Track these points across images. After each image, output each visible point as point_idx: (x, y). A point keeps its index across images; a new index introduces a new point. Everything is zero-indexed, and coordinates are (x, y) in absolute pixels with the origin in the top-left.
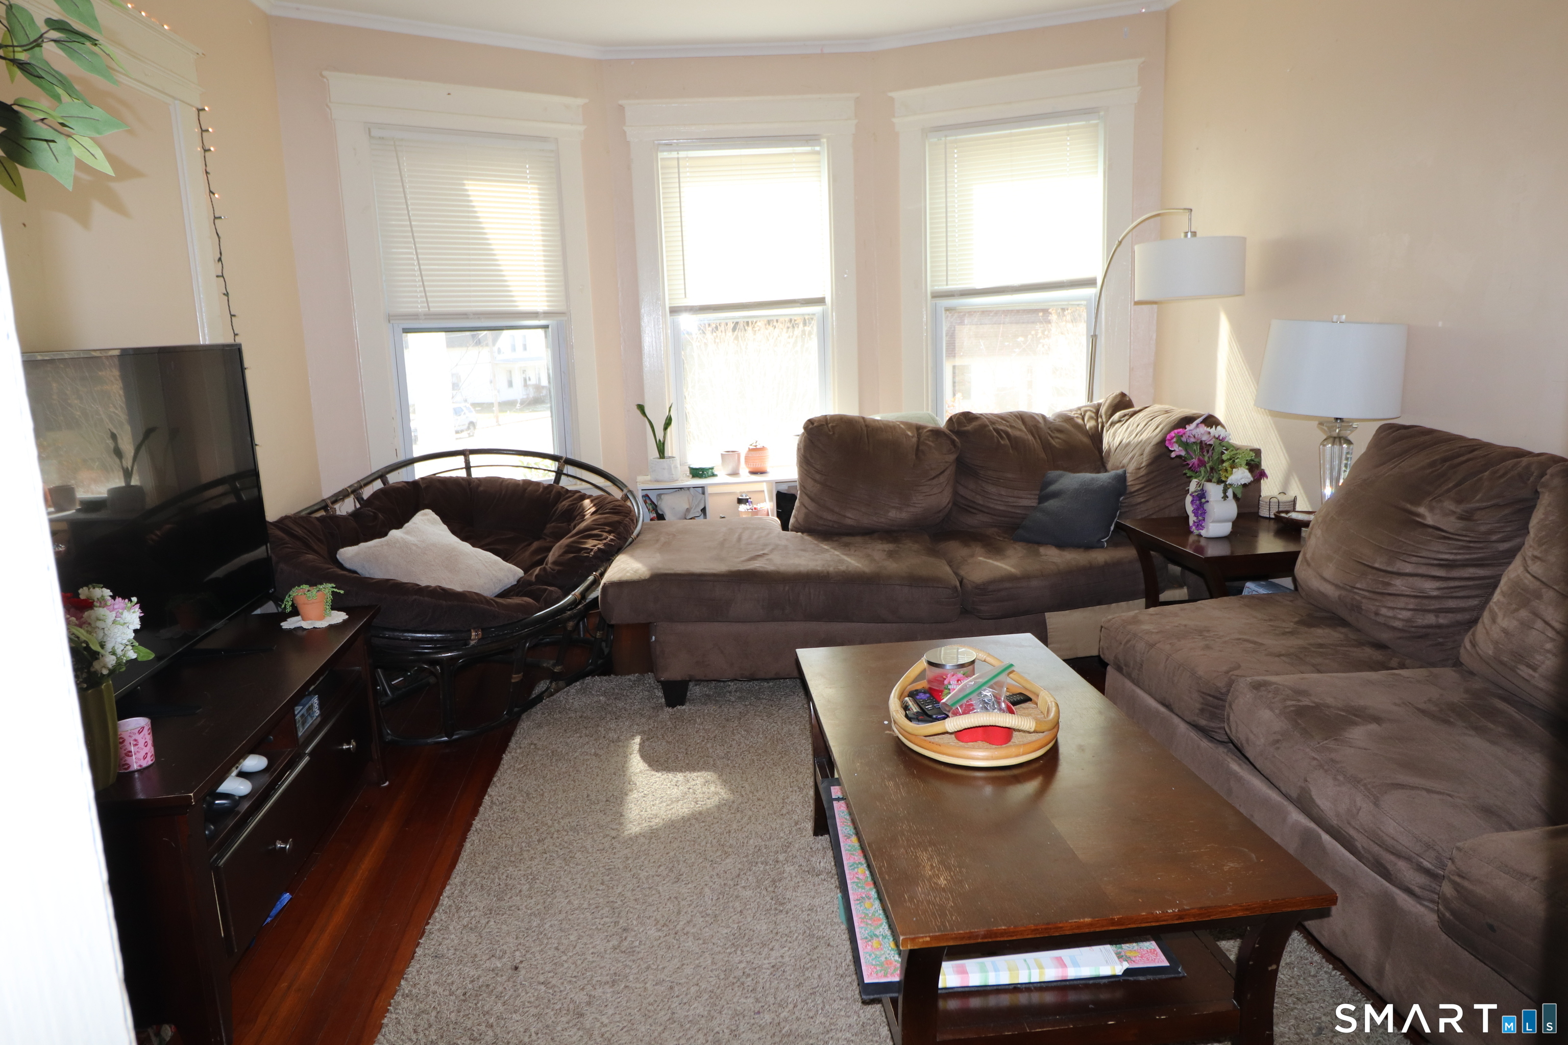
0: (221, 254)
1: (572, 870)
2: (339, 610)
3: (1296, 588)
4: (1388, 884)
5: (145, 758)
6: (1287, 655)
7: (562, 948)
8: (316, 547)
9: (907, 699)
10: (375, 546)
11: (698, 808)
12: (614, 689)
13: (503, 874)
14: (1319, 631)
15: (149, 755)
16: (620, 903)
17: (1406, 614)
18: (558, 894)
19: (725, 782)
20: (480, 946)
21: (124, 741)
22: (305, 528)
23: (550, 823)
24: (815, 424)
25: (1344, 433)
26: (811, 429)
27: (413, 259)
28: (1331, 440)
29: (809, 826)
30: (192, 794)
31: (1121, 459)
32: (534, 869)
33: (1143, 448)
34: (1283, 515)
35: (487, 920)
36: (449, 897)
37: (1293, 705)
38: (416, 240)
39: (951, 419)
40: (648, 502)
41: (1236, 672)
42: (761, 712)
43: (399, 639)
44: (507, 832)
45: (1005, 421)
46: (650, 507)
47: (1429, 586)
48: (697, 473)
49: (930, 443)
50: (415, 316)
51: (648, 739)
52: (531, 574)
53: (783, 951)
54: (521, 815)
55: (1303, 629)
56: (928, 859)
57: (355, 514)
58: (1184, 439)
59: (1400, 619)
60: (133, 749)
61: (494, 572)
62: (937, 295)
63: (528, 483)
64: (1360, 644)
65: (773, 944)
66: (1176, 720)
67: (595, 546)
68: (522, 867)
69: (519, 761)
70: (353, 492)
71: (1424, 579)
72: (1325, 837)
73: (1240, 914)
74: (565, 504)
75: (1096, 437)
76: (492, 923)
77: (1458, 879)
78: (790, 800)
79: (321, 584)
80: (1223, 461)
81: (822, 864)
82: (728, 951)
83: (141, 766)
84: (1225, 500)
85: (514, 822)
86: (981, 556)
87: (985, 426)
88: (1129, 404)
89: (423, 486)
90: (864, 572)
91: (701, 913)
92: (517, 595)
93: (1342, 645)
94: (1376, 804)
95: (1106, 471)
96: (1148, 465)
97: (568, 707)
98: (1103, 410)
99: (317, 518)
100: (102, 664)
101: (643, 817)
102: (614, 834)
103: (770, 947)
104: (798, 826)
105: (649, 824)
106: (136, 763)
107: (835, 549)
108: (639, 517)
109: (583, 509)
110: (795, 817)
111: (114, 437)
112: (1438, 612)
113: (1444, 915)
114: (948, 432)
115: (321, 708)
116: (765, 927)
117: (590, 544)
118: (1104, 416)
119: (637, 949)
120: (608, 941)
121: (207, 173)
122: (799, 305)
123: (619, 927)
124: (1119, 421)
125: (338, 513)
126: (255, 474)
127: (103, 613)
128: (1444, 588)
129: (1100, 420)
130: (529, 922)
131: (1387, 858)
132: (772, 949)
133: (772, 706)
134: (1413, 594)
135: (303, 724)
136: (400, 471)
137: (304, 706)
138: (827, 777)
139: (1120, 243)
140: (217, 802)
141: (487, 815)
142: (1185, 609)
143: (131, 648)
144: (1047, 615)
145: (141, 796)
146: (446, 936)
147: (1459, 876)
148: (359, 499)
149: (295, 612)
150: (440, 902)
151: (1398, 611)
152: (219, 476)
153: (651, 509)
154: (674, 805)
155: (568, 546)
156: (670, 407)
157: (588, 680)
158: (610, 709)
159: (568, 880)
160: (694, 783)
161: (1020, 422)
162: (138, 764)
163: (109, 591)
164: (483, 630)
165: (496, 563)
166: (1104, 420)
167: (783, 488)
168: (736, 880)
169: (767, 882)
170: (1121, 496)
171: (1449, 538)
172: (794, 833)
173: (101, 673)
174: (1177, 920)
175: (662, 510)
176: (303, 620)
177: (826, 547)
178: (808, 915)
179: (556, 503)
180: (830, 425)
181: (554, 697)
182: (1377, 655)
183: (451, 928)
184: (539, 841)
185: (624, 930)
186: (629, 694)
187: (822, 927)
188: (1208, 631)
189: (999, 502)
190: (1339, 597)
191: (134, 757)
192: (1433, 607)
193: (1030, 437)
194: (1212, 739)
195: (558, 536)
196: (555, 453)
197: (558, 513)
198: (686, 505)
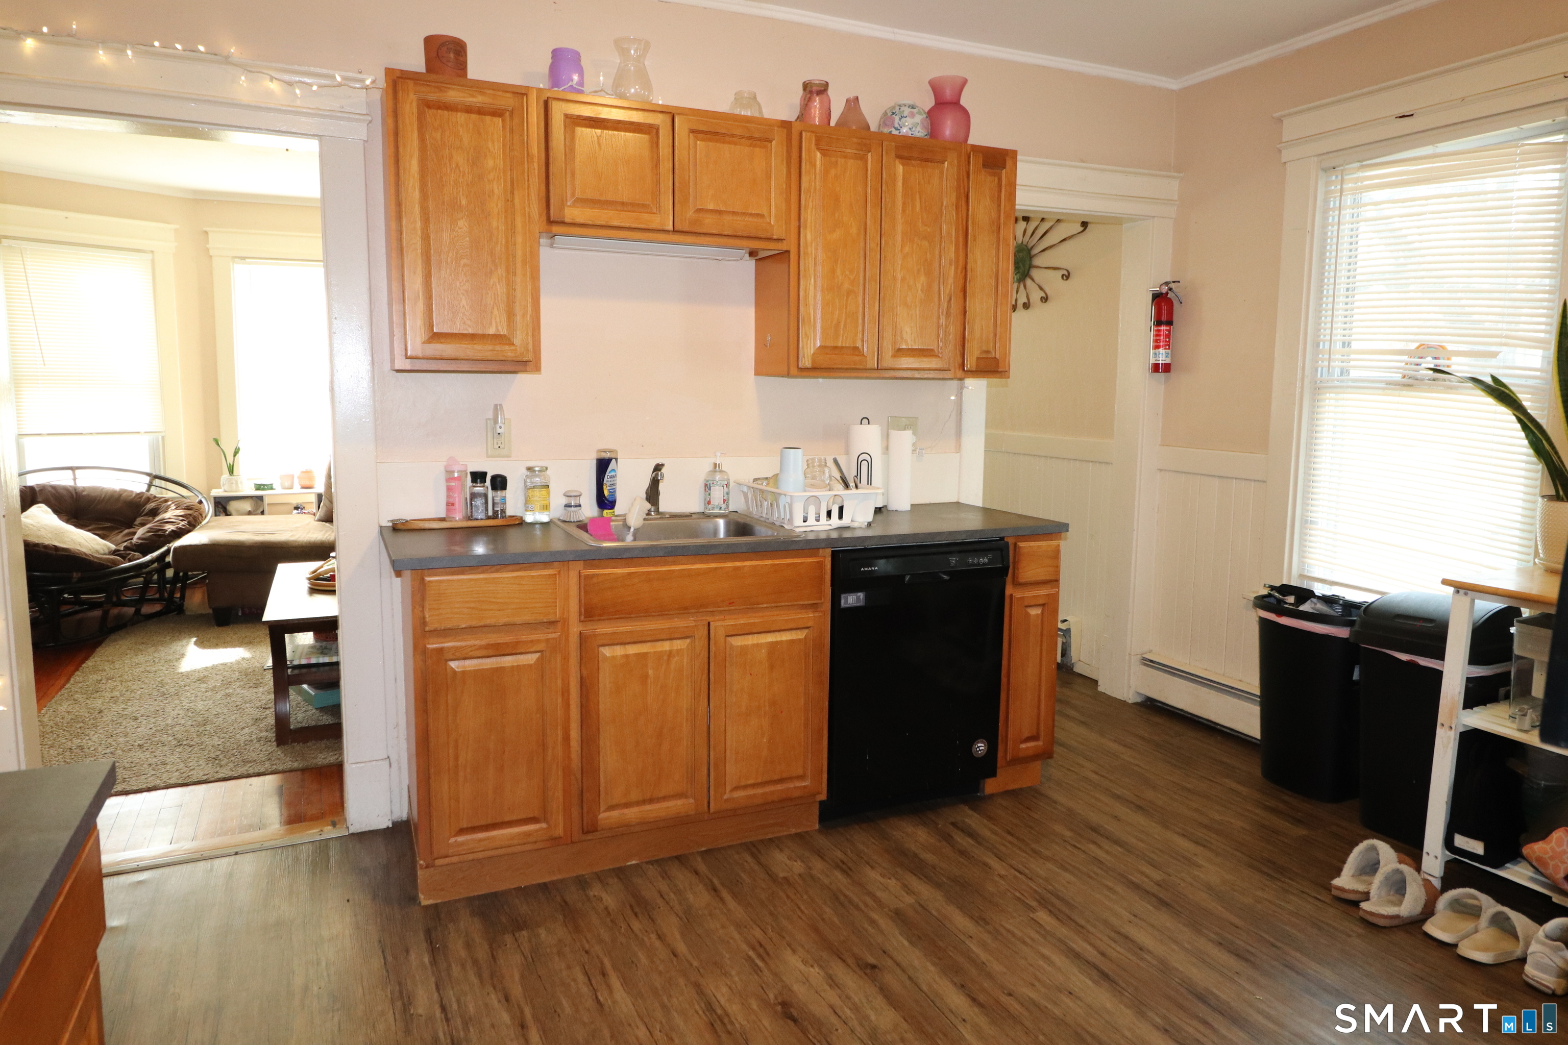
7: (129, 705)
11: (224, 661)
13: (94, 687)
23: (127, 670)
27: (33, 330)
32: (115, 685)
36: (61, 696)
40: (218, 505)
44: (98, 675)
46: (219, 508)
48: (259, 487)
52: (121, 546)
54: (108, 669)
61: (94, 544)
63: (123, 491)
67: (171, 528)
68: (107, 685)
69: (108, 651)
74: (151, 505)
85: (102, 671)
92: (110, 556)
102: (167, 672)
108: (208, 513)
109: (166, 508)
117: (168, 527)
120: (156, 701)
141: (84, 670)
150: (55, 698)
153: (222, 510)
155: (150, 528)
156: (238, 442)
159: (136, 687)
160: (226, 653)
164: (81, 572)
165: (94, 539)
175: (228, 510)
179: (146, 504)
184: (119, 676)
186: (191, 622)
195: (143, 525)
196: (148, 471)
197: (146, 511)
198: (249, 509)
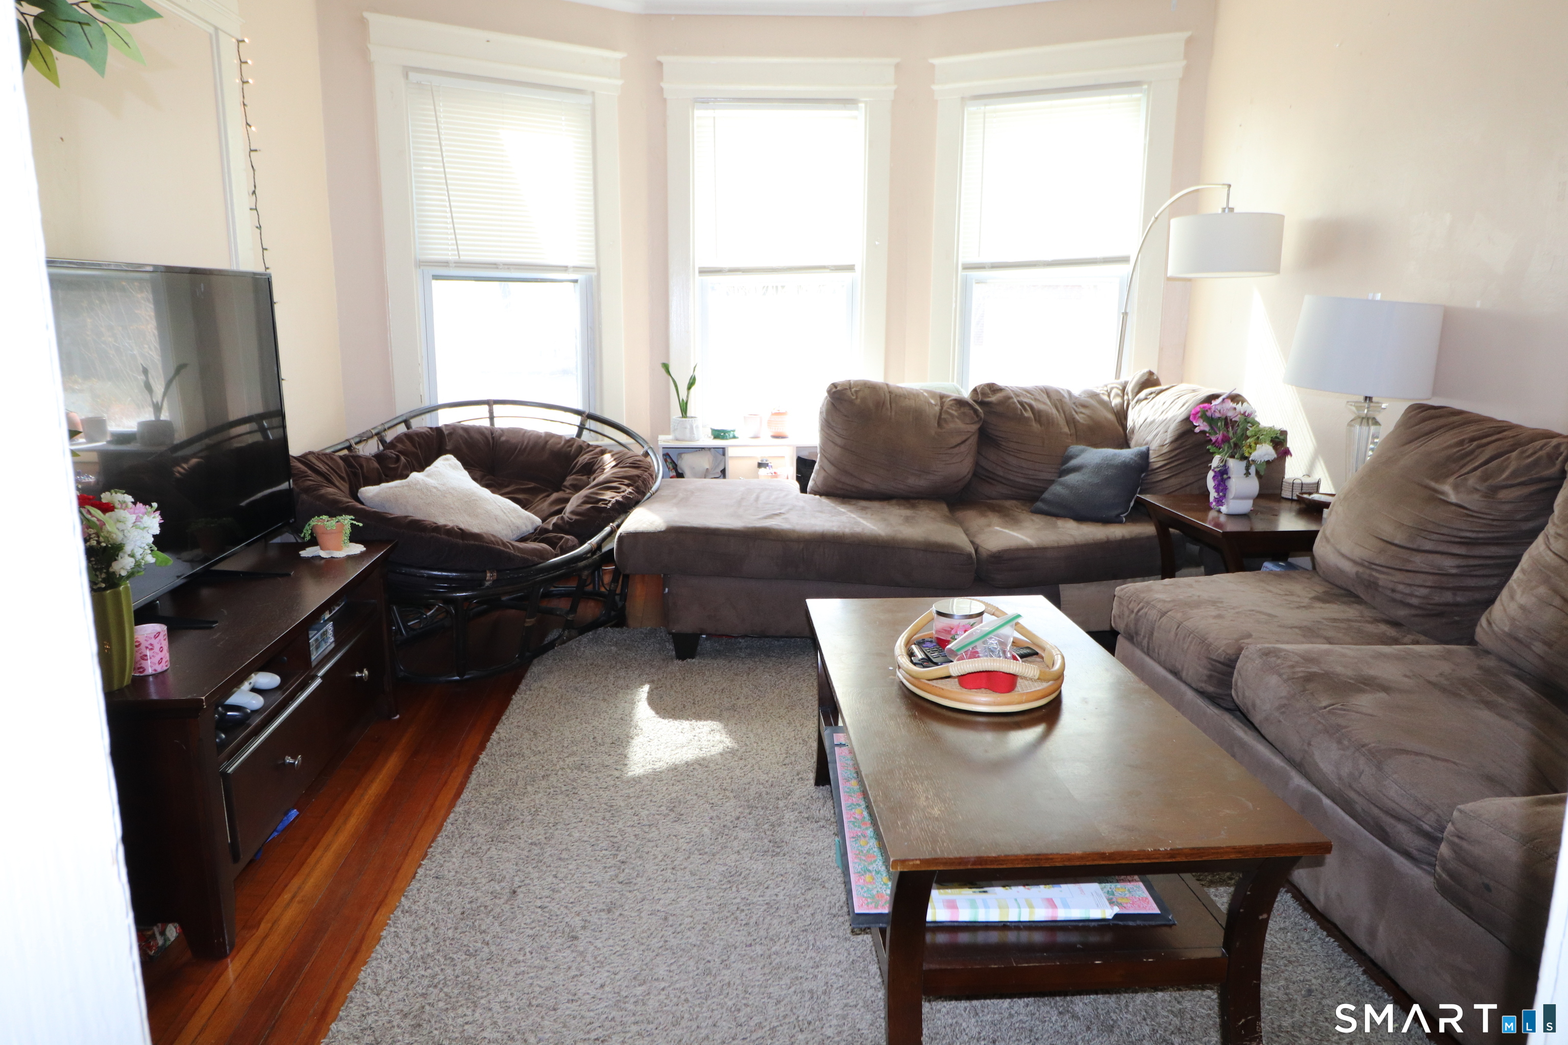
0: (255, 187)
1: (575, 805)
2: (357, 542)
3: (1314, 568)
4: (1386, 848)
5: (160, 663)
6: (1300, 628)
7: (560, 876)
8: (338, 484)
9: (913, 646)
10: (396, 487)
11: (701, 754)
12: (625, 640)
13: (506, 805)
14: (1334, 607)
15: (164, 660)
16: (620, 837)
17: (1423, 591)
18: (559, 827)
19: (730, 733)
20: (481, 870)
21: (140, 645)
22: (328, 465)
23: (555, 760)
24: (838, 388)
25: (1371, 414)
26: (835, 392)
27: (445, 206)
28: (1359, 420)
29: (812, 776)
30: (203, 698)
31: (1144, 436)
32: (537, 802)
33: (1168, 426)
34: (1306, 496)
35: (488, 847)
36: (452, 824)
37: (1302, 671)
38: (449, 187)
39: (975, 390)
40: (669, 460)
41: (1246, 641)
42: (770, 668)
43: (415, 576)
44: (513, 766)
45: (1030, 394)
46: (671, 466)
47: (1448, 564)
48: (718, 434)
49: (953, 412)
50: (446, 264)
51: (657, 688)
52: (549, 523)
53: (778, 890)
54: (527, 752)
55: (1318, 605)
56: (924, 792)
57: (378, 457)
58: (1209, 414)
59: (1417, 596)
60: (148, 653)
61: (512, 519)
62: (967, 267)
63: (550, 436)
64: (1376, 621)
65: (769, 882)
66: (1183, 687)
67: (613, 498)
68: (526, 800)
69: (528, 702)
70: (377, 434)
71: (1443, 557)
72: (1326, 801)
73: (1233, 856)
74: (584, 458)
75: (1121, 415)
76: (493, 849)
77: (1456, 840)
78: (793, 751)
79: (341, 515)
80: (1248, 437)
81: (822, 812)
82: (724, 887)
83: (155, 670)
84: (1247, 476)
85: (519, 758)
86: (998, 526)
87: (1009, 398)
88: (1156, 383)
89: (446, 432)
90: (880, 535)
91: (699, 850)
92: (534, 541)
93: (1356, 621)
94: (1379, 767)
95: (1128, 447)
96: (1172, 442)
97: (579, 654)
98: (1129, 388)
99: (341, 457)
100: (121, 566)
101: (648, 760)
102: (617, 774)
103: (766, 886)
104: (800, 776)
105: (653, 766)
106: (151, 667)
107: (852, 512)
108: (658, 473)
109: (603, 463)
110: (798, 768)
111: (145, 371)
112: (1455, 589)
113: (1440, 876)
114: (971, 402)
115: (335, 635)
116: (761, 867)
117: (608, 495)
118: (1130, 394)
119: (634, 881)
120: (606, 872)
121: (244, 105)
122: (828, 270)
123: (618, 859)
124: (1146, 399)
125: (361, 453)
126: (281, 414)
127: (123, 515)
128: (1464, 566)
129: (1126, 397)
130: (529, 851)
131: (1387, 821)
132: (767, 888)
133: (781, 664)
134: (1431, 571)
135: (317, 648)
136: (423, 416)
137: (318, 631)
138: (831, 725)
139: (1156, 218)
140: (229, 713)
141: (493, 750)
142: (1200, 582)
143: (150, 552)
144: (1061, 587)
145: (154, 696)
146: (447, 859)
147: (1459, 837)
148: (382, 441)
149: (314, 542)
150: (444, 828)
151: (1415, 588)
152: (247, 415)
153: (671, 468)
154: (679, 750)
155: (586, 496)
156: (695, 367)
157: (601, 630)
158: (621, 658)
159: (570, 814)
160: (699, 731)
161: (1045, 396)
162: (153, 668)
163: (130, 497)
164: (498, 571)
165: (515, 510)
166: (1130, 397)
167: (805, 455)
168: (736, 822)
169: (766, 826)
170: (1143, 472)
171: (1472, 516)
172: (796, 781)
173: (120, 575)
174: (1169, 858)
175: (681, 469)
176: (322, 549)
177: (843, 510)
178: (805, 858)
179: (577, 456)
180: (853, 390)
181: (566, 645)
182: (1391, 632)
183: (453, 852)
184: (543, 777)
185: (623, 862)
186: (640, 645)
187: (818, 870)
188: (1222, 602)
189: (1019, 475)
190: (1357, 573)
191: (149, 661)
192: (1451, 585)
193: (1054, 411)
194: (1218, 705)
195: (577, 488)
196: (579, 406)
197: (578, 466)
198: (707, 465)
